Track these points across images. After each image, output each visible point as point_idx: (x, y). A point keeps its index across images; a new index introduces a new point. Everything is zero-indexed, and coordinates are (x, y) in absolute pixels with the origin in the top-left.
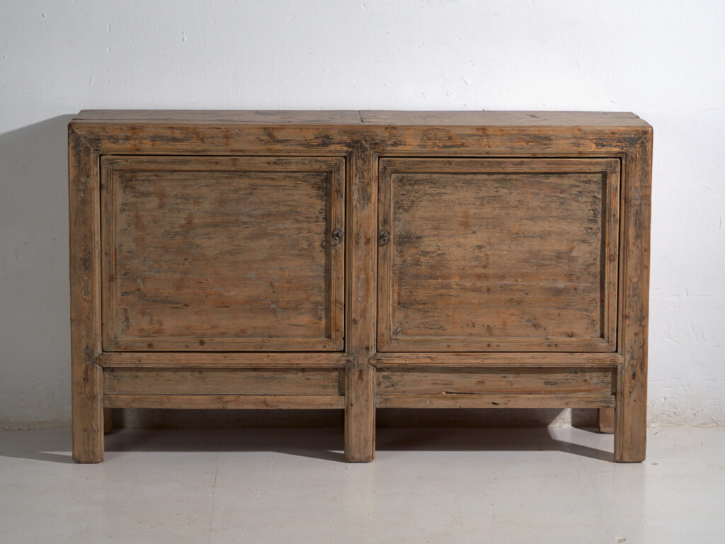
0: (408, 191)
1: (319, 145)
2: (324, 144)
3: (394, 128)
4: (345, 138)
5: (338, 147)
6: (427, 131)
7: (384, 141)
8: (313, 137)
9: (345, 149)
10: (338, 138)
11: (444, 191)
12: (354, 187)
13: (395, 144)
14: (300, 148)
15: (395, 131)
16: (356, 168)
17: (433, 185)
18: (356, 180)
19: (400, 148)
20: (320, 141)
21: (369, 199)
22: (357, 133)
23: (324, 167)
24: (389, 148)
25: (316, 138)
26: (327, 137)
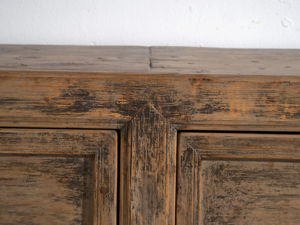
0: (230, 191)
1: (69, 109)
2: (79, 108)
3: (207, 79)
4: (118, 97)
5: (106, 114)
6: (268, 85)
7: (188, 103)
8: (58, 94)
9: (118, 116)
10: (104, 97)
11: (293, 191)
12: (133, 185)
13: (208, 109)
14: (36, 114)
15: (208, 86)
16: (138, 152)
17: (275, 182)
18: (137, 173)
19: (217, 116)
20: (71, 102)
21: (160, 206)
22: (139, 88)
23: (80, 148)
24: (198, 116)
25: (65, 96)
26: (84, 94)
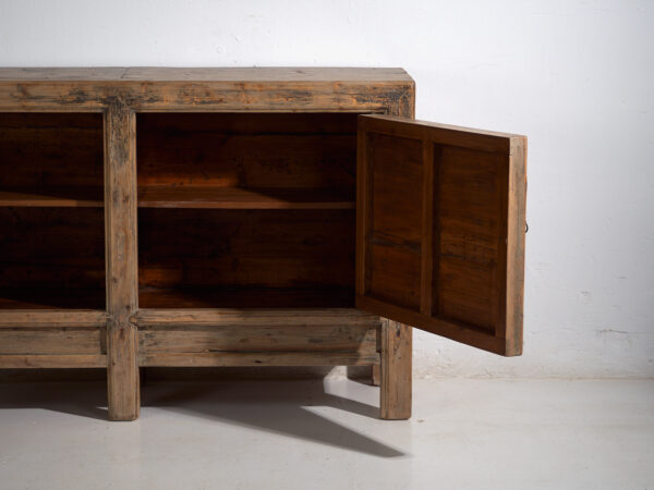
1: (74, 102)
2: (79, 101)
3: (150, 83)
4: (101, 94)
5: (94, 104)
6: (184, 86)
7: (140, 97)
8: (67, 93)
9: (101, 105)
10: (93, 94)
12: (111, 145)
13: (151, 100)
14: (55, 105)
15: (151, 87)
16: (113, 125)
18: (113, 138)
19: (157, 104)
20: (75, 97)
21: (126, 156)
22: (113, 89)
24: (146, 105)
25: (71, 94)
26: (82, 93)
